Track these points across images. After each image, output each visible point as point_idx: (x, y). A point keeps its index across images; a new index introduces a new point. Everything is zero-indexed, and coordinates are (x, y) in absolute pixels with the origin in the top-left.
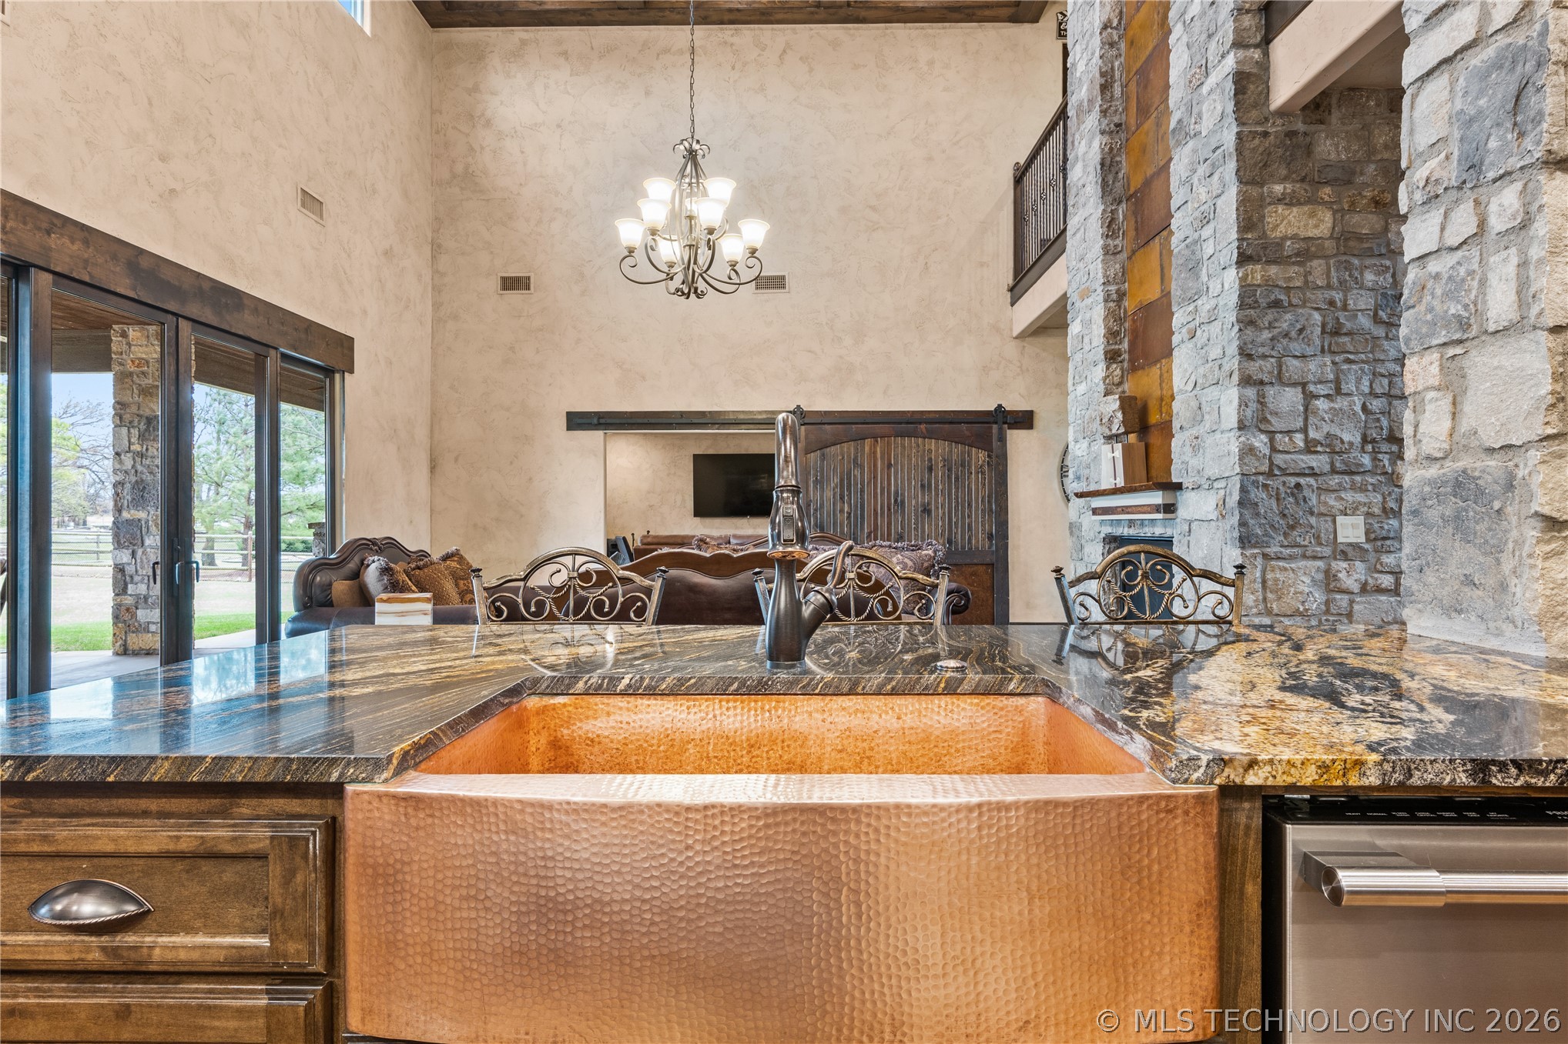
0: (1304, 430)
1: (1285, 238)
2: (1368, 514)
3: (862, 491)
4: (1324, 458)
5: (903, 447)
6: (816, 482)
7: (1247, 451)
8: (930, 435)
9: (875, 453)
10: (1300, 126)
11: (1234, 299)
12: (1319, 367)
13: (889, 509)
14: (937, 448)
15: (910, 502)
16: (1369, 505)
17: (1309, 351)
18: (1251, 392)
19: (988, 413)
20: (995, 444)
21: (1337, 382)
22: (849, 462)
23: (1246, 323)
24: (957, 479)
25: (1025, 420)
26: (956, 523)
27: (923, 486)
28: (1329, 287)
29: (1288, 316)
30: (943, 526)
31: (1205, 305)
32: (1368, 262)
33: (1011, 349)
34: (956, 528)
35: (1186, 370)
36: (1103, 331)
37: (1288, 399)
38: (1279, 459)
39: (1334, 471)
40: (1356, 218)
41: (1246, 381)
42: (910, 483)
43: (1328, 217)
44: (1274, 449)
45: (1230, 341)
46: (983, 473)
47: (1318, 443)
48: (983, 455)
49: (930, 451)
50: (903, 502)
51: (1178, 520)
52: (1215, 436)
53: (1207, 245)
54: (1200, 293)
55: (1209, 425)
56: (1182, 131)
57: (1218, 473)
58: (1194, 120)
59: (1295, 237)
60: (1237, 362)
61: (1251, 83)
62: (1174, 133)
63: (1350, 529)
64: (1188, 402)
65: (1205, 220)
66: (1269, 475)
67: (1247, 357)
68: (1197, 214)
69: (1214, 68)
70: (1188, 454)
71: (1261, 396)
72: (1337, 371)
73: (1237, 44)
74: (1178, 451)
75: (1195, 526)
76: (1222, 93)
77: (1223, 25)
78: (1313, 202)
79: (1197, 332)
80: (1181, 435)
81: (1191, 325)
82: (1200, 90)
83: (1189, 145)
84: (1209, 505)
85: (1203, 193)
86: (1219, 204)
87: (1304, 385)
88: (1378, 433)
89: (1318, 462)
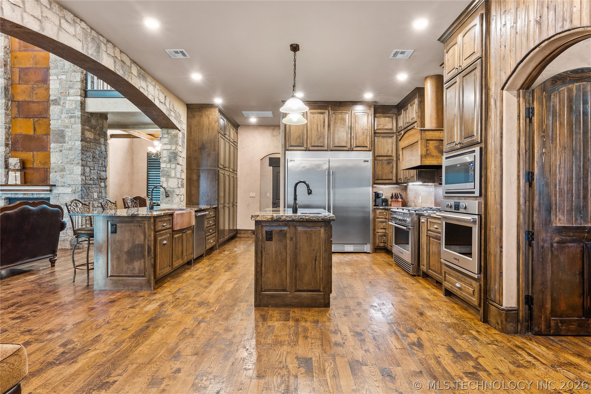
0: (90, 176)
2: (98, 193)
7: (82, 180)
10: (89, 116)
11: (80, 148)
12: (91, 164)
16: (98, 191)
17: (91, 161)
18: (83, 167)
21: (94, 167)
23: (82, 153)
28: (93, 149)
29: (88, 153)
31: (66, 146)
32: (98, 145)
35: (58, 159)
36: (4, 137)
37: (87, 170)
38: (87, 181)
39: (93, 184)
40: (96, 136)
41: (82, 165)
43: (93, 135)
44: (86, 180)
45: (78, 156)
47: (92, 179)
51: (53, 193)
52: (71, 175)
53: (68, 133)
54: (64, 142)
55: (68, 173)
56: (56, 102)
57: (73, 183)
58: (62, 102)
59: (89, 138)
60: (80, 161)
61: (83, 105)
62: (52, 100)
63: (95, 195)
64: (58, 166)
65: (67, 127)
66: (85, 184)
67: (82, 160)
68: (64, 124)
69: (72, 96)
70: (58, 178)
71: (84, 169)
72: (94, 165)
73: (81, 96)
74: (53, 177)
75: (61, 195)
76: (76, 103)
77: (76, 89)
78: (91, 131)
79: (63, 151)
80: (55, 173)
81: (61, 149)
82: (66, 97)
83: (60, 107)
84: (69, 190)
85: (67, 121)
86: (74, 126)
87: (90, 167)
88: (99, 178)
89: (91, 182)
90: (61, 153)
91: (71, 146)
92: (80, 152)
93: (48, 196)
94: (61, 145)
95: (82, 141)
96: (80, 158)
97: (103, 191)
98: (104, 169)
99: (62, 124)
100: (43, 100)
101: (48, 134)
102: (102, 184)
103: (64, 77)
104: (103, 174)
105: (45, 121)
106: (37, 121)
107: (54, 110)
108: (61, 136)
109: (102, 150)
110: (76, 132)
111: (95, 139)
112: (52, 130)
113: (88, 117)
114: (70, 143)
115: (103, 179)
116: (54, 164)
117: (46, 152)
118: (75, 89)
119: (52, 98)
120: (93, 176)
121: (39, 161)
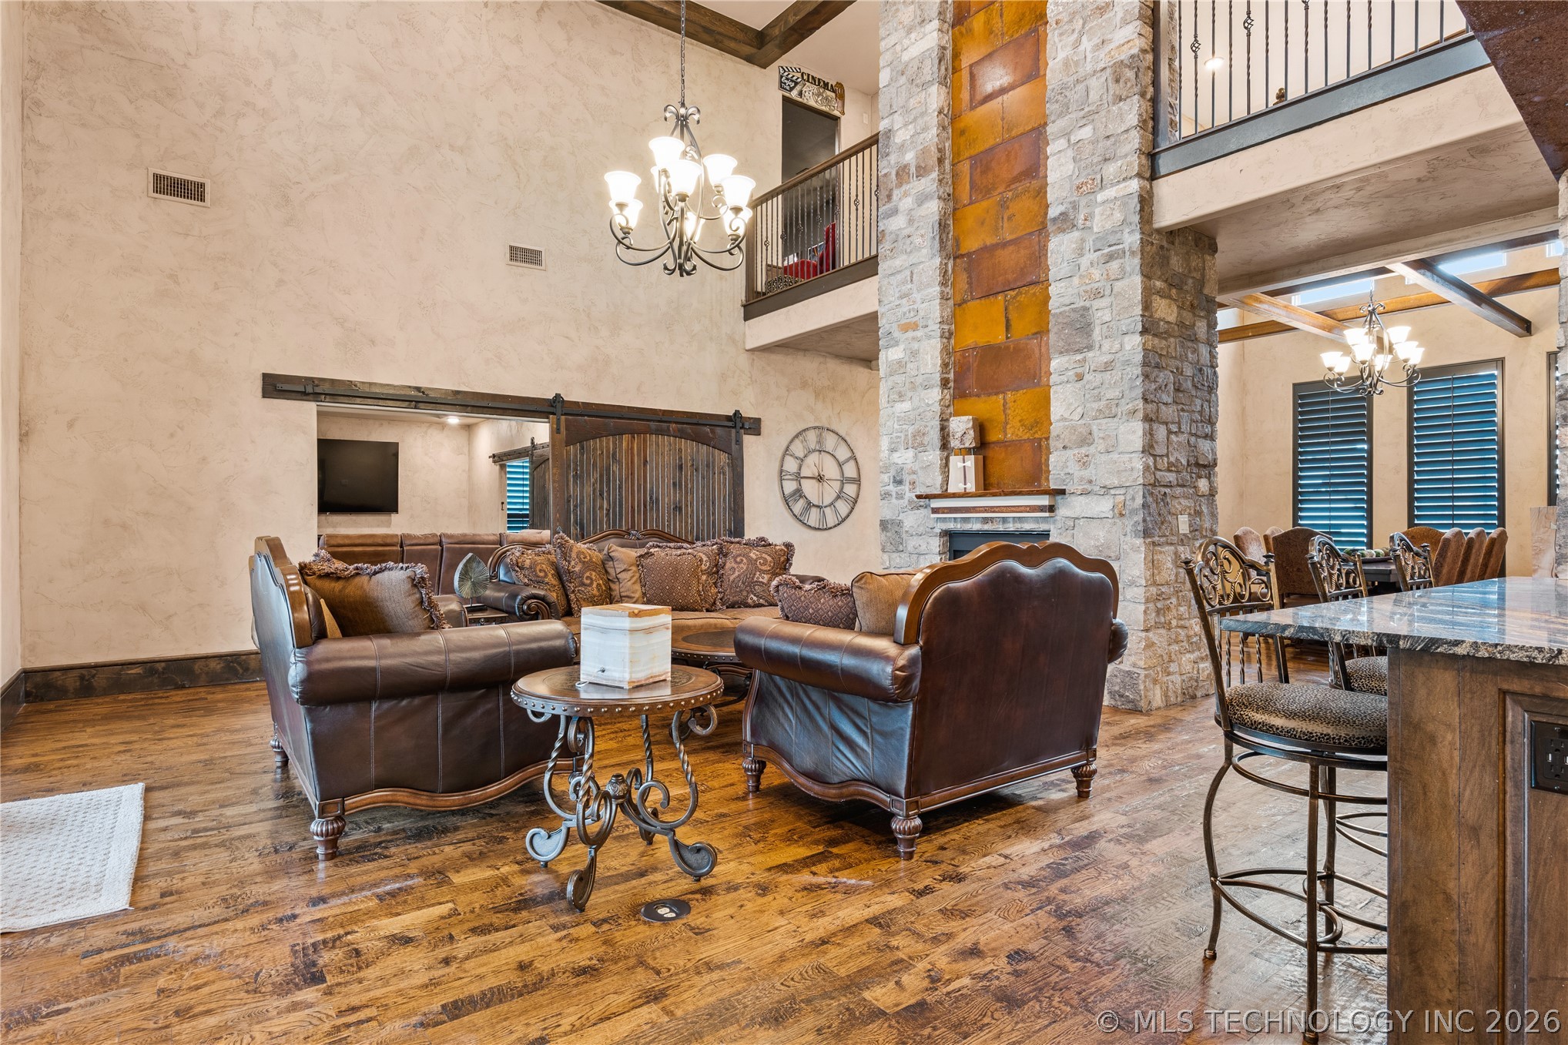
0: (1167, 456)
1: (1160, 320)
2: (1189, 514)
3: (620, 487)
4: (1174, 474)
5: (657, 444)
6: (575, 476)
7: (1147, 468)
8: (682, 435)
9: (632, 448)
10: (1165, 243)
11: (1139, 358)
12: (1171, 412)
13: (645, 506)
14: (688, 447)
15: (663, 500)
16: (1189, 507)
17: (1170, 400)
18: (1147, 426)
19: (728, 418)
20: (734, 447)
21: (1179, 423)
22: (608, 457)
23: (1146, 376)
24: (703, 478)
25: (754, 427)
26: (703, 520)
27: (674, 484)
28: (1175, 358)
29: (1162, 375)
30: (692, 523)
31: (1095, 358)
32: (1190, 344)
33: (743, 360)
34: (703, 525)
35: (1071, 404)
36: (939, 362)
39: (1178, 485)
40: (1185, 313)
41: (1147, 419)
42: (663, 481)
43: (1175, 310)
44: (1156, 468)
45: (1132, 388)
46: (724, 474)
47: (1172, 464)
48: (722, 458)
49: (680, 450)
50: (657, 499)
51: (1058, 518)
52: (1111, 455)
53: (1102, 313)
54: (1090, 348)
55: (1102, 447)
56: (1066, 222)
57: (1116, 483)
58: (1082, 217)
59: (1163, 320)
60: (1140, 404)
61: (1146, 202)
62: (1054, 220)
63: (1183, 524)
64: (1074, 428)
65: (1098, 294)
66: (1154, 485)
67: (1145, 400)
68: (1088, 288)
69: (1112, 185)
70: (1073, 468)
71: (1151, 429)
72: (1179, 415)
73: (1139, 175)
74: (1060, 465)
75: (1082, 522)
76: (1125, 204)
77: (1126, 156)
78: (1170, 297)
79: (1087, 377)
80: (1063, 452)
81: (1079, 370)
82: (1092, 197)
83: (1076, 235)
84: (1103, 506)
85: (1096, 274)
86: (1118, 285)
87: (1166, 424)
88: (1192, 460)
89: (1171, 477)
90: (1079, 385)
91: (1109, 357)
92: (1138, 371)
93: (1043, 527)
94: (1079, 357)
95: (1145, 331)
96: (1139, 392)
97: (1204, 509)
98: (1208, 430)
99: (1084, 288)
100: (1028, 231)
101: (1042, 332)
102: (1203, 485)
103: (1086, 133)
104: (1204, 445)
105: (1034, 294)
106: (1014, 298)
107: (1060, 248)
108: (1081, 325)
109: (1202, 361)
110: (1126, 304)
111: (1181, 324)
112: (1054, 315)
113: (1162, 247)
114: (1106, 346)
115: (1205, 466)
116: (1061, 424)
117: (1038, 389)
118: (1121, 158)
119: (1053, 212)
120: (1176, 454)
121: (1019, 418)
